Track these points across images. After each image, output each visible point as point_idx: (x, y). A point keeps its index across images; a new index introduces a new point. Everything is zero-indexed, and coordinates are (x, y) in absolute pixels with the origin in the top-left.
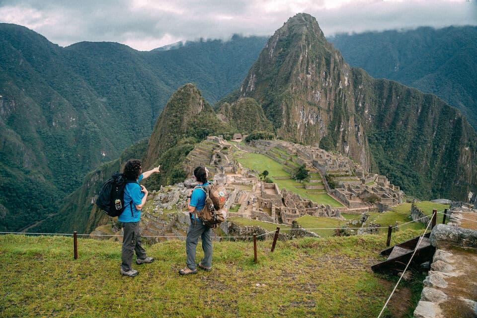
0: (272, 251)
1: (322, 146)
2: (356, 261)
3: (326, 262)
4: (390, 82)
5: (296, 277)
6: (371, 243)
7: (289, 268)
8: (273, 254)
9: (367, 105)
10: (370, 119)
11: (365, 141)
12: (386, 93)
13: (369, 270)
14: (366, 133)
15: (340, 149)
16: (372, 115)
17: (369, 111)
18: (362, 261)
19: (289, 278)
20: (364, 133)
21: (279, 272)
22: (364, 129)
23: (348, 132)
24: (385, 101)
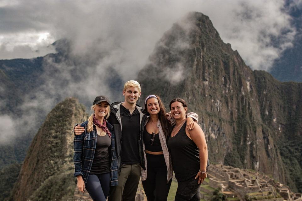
1: (226, 163)
4: (299, 84)
9: (274, 113)
10: (279, 129)
11: (277, 156)
12: (295, 97)
14: (276, 146)
15: (249, 166)
16: (281, 124)
17: (277, 119)
20: (275, 146)
22: (274, 140)
23: (257, 145)
24: (294, 107)
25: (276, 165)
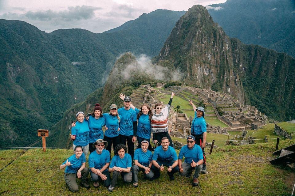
0: (210, 153)
1: (213, 89)
2: (259, 158)
3: (242, 159)
4: (256, 46)
5: (227, 168)
6: (266, 148)
7: (222, 163)
8: (211, 156)
9: (241, 62)
10: (243, 70)
11: (241, 85)
12: (253, 53)
13: (268, 163)
15: (225, 90)
16: (244, 68)
17: (242, 65)
18: (263, 158)
19: (224, 169)
20: (240, 80)
21: (217, 166)
22: (240, 77)
23: (230, 79)
24: (253, 58)
25: (240, 90)
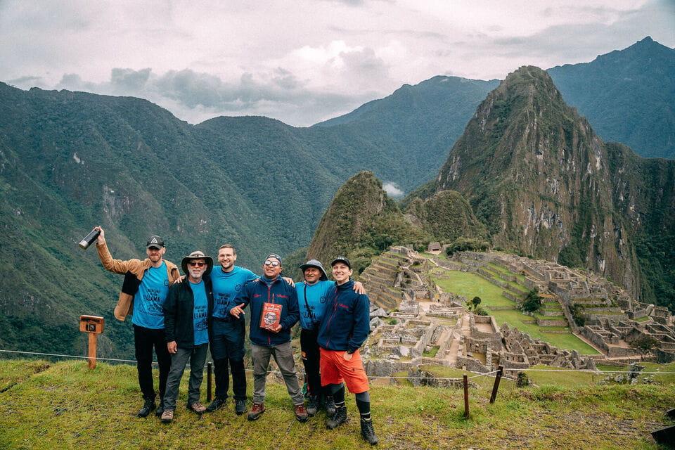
0: (492, 400)
1: (562, 261)
2: (626, 422)
3: (578, 424)
4: (669, 162)
5: (529, 441)
6: (649, 397)
7: (518, 428)
8: (493, 407)
9: (632, 199)
10: (638, 219)
11: (631, 253)
12: (663, 179)
13: (649, 438)
14: (631, 241)
15: (591, 265)
16: (641, 213)
17: (636, 207)
18: (635, 424)
19: (519, 443)
20: (628, 240)
21: (504, 433)
22: (629, 234)
23: (604, 239)
24: (661, 191)
25: (629, 266)
